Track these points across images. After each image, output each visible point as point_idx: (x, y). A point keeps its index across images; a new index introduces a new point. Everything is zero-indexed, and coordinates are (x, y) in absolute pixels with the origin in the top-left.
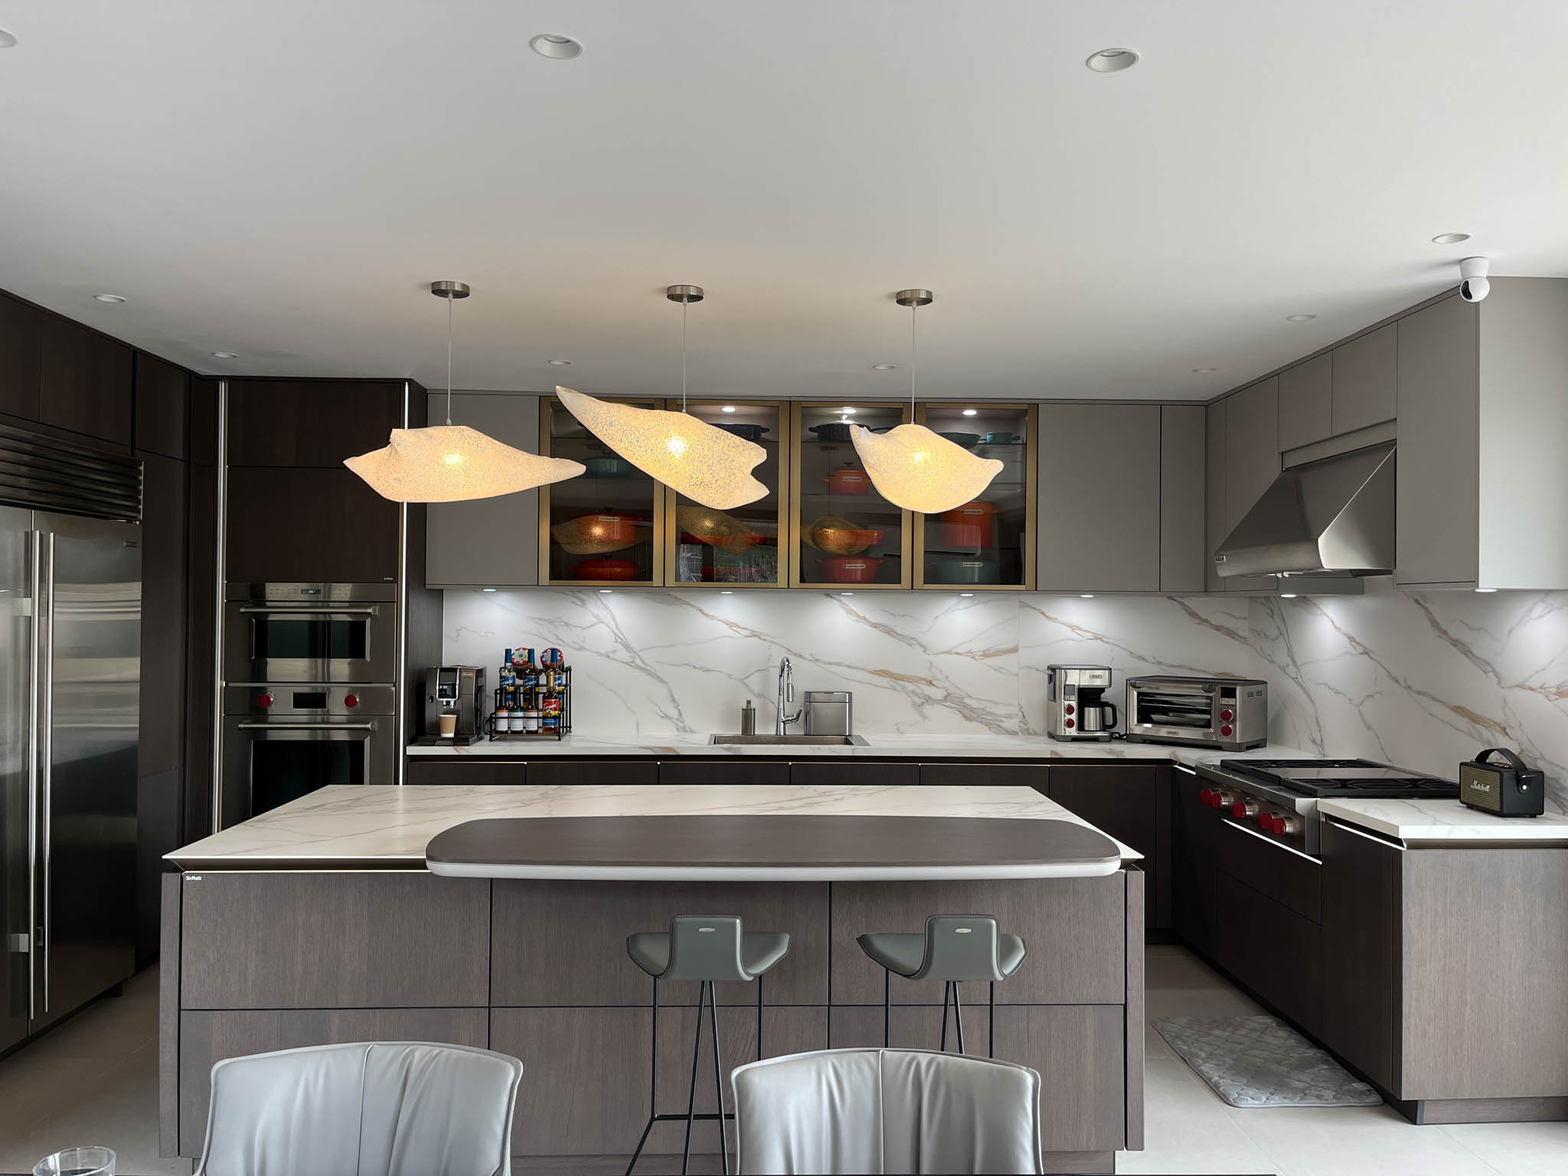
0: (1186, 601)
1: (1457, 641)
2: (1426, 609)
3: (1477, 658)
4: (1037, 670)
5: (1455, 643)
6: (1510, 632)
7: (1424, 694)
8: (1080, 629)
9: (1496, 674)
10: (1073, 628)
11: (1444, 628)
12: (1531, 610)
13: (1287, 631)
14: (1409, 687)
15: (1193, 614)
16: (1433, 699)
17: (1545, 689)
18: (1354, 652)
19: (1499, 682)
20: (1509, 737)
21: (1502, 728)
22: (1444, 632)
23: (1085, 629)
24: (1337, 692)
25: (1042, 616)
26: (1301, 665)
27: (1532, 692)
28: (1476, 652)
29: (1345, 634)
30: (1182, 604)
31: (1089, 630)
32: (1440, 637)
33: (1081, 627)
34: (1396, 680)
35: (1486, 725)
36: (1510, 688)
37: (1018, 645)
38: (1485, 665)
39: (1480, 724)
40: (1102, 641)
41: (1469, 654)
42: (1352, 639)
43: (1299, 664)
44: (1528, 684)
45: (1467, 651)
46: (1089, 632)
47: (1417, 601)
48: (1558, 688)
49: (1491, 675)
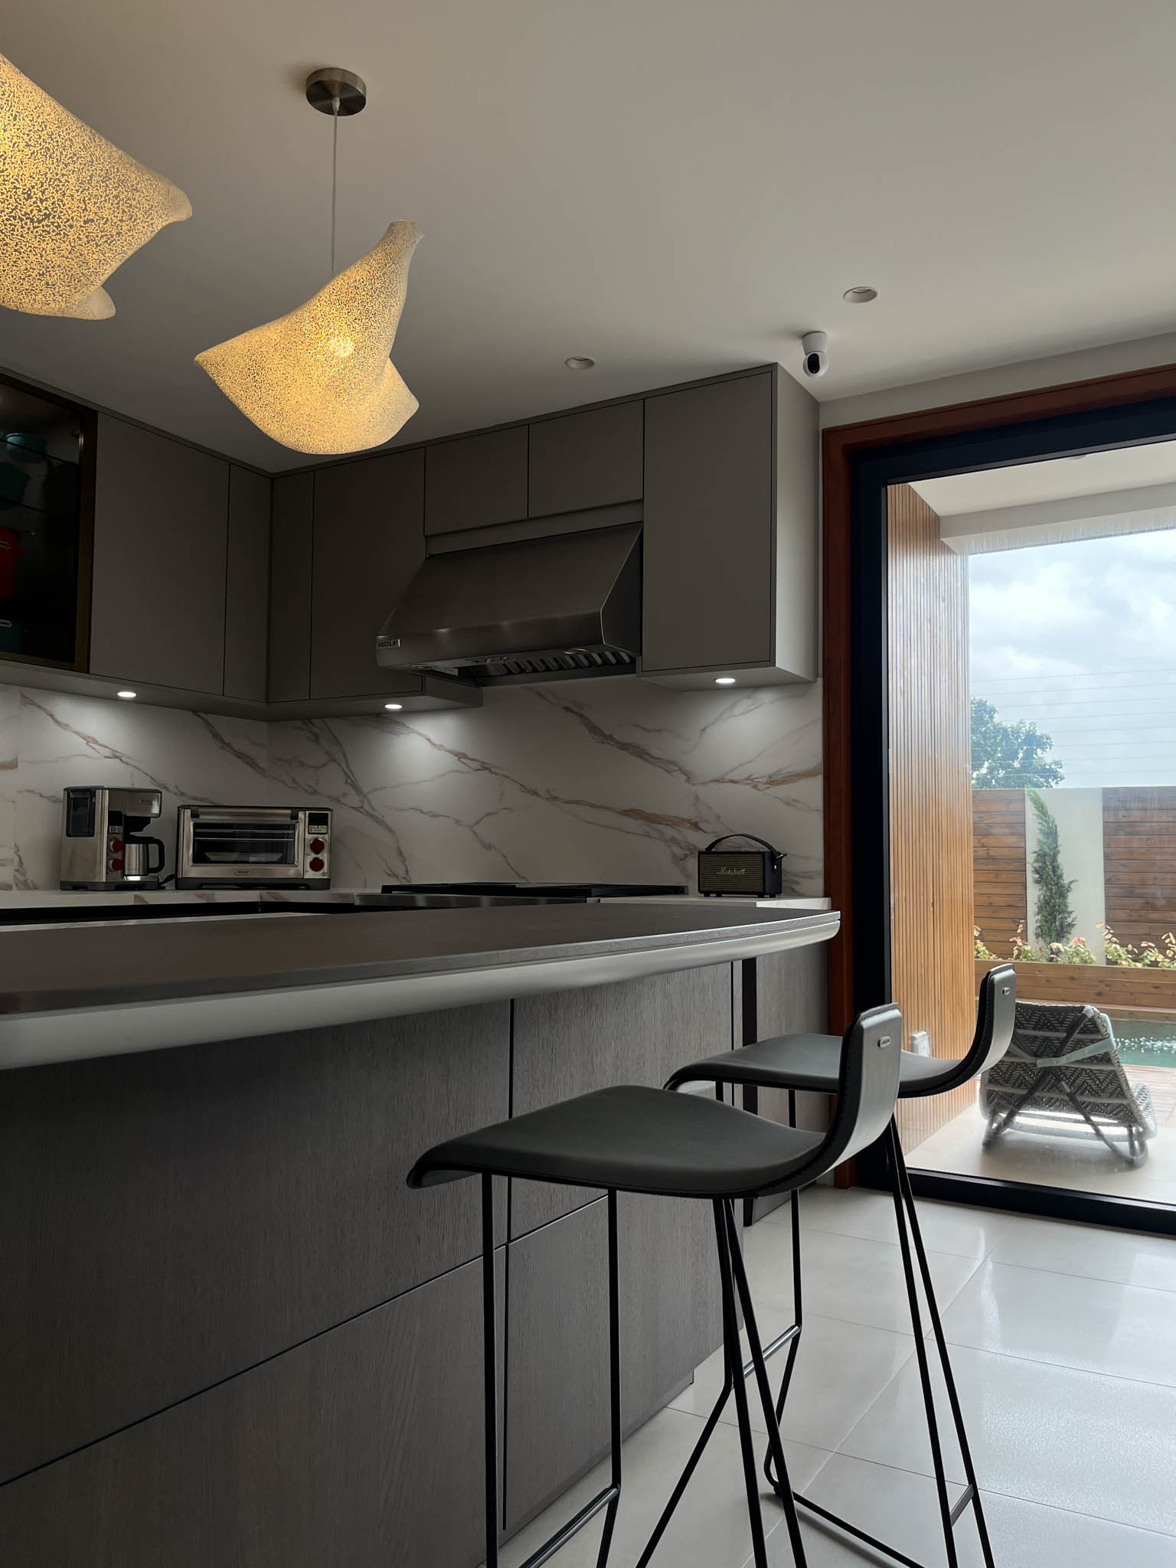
0: (210, 718)
1: (626, 744)
2: (581, 716)
3: (658, 759)
4: (41, 796)
5: (624, 747)
6: (703, 730)
7: (578, 802)
8: (96, 742)
9: (685, 773)
10: (89, 740)
11: (608, 733)
12: (733, 707)
13: (345, 756)
14: (555, 798)
15: (216, 736)
16: (592, 806)
17: (752, 780)
18: (465, 768)
19: (688, 779)
20: (702, 830)
21: (692, 824)
22: (611, 737)
23: (100, 743)
24: (436, 816)
25: (50, 717)
26: (369, 793)
27: (734, 784)
28: (655, 753)
29: (450, 752)
30: (206, 721)
31: (107, 745)
32: (602, 742)
33: (97, 738)
34: (535, 793)
35: (670, 823)
36: (704, 783)
37: (17, 758)
38: (669, 765)
39: (661, 823)
40: (121, 760)
41: (646, 757)
42: (460, 756)
43: (366, 790)
44: (731, 777)
45: (641, 753)
46: (106, 747)
47: (567, 709)
48: (770, 777)
49: (678, 773)
